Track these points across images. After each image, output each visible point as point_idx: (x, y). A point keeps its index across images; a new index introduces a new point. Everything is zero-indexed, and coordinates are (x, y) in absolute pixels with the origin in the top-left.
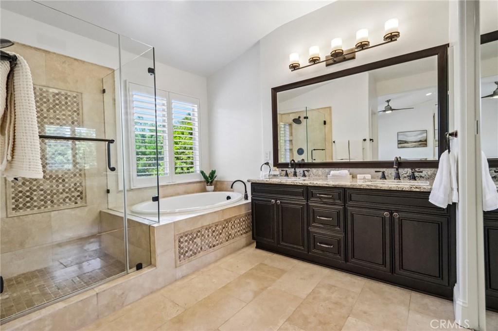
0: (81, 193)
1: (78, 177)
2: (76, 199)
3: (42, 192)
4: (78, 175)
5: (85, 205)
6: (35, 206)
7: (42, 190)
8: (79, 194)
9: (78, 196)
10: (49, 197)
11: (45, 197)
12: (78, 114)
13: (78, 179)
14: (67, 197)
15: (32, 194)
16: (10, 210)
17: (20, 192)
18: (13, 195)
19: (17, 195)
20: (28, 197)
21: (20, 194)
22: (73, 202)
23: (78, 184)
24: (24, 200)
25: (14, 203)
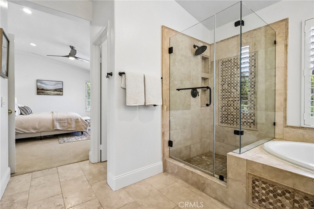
0: (254, 121)
2: (250, 124)
3: (232, 116)
4: (252, 108)
5: (256, 130)
6: (229, 123)
7: (232, 115)
8: (252, 121)
9: (252, 123)
10: (235, 119)
12: (255, 67)
13: (252, 111)
14: (245, 122)
15: (228, 116)
16: (220, 122)
17: (224, 114)
18: (221, 115)
19: (222, 116)
20: (226, 117)
21: (224, 116)
22: (248, 126)
23: (252, 115)
24: (225, 119)
25: (221, 120)
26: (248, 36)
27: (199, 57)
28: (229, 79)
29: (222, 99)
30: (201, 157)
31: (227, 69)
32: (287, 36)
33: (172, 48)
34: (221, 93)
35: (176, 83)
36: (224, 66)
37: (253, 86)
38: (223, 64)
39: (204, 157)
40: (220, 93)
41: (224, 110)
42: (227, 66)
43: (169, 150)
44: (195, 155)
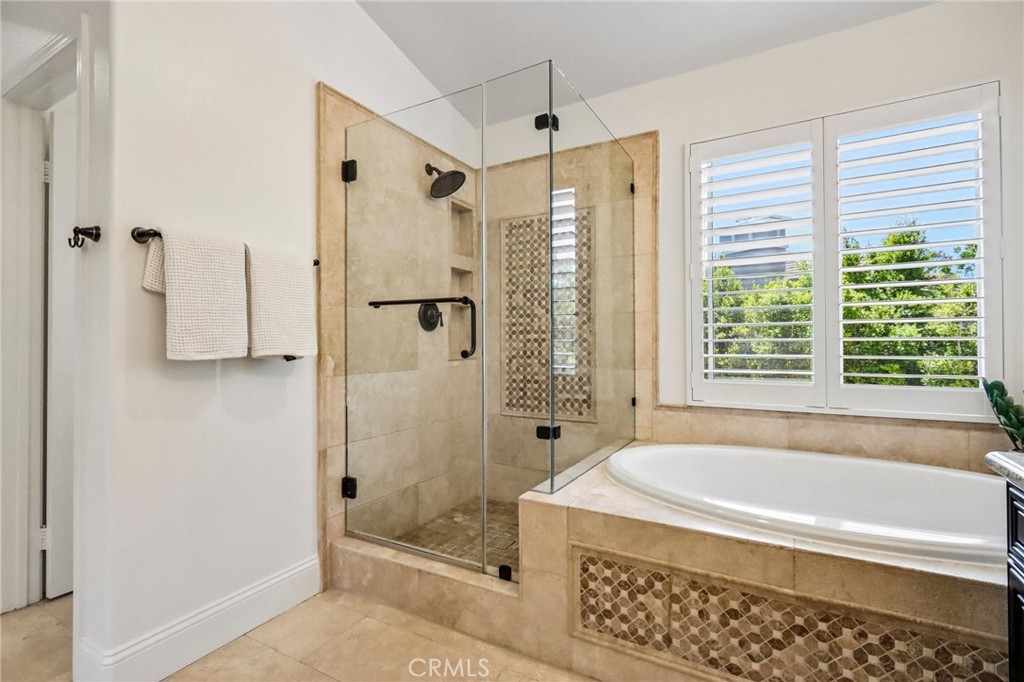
0: (589, 396)
1: (584, 366)
2: (580, 406)
3: (536, 386)
4: (585, 362)
5: (594, 421)
6: (529, 406)
7: (536, 382)
8: (585, 397)
9: (585, 401)
10: (544, 395)
11: (540, 395)
12: (589, 248)
13: (585, 370)
14: (568, 400)
15: (525, 386)
16: (504, 405)
17: (514, 381)
18: (507, 385)
19: (510, 385)
20: (521, 389)
21: (514, 385)
22: (576, 410)
23: (585, 379)
24: (518, 394)
25: (507, 397)
26: (571, 162)
27: (444, 203)
28: (528, 279)
29: (510, 337)
30: (452, 518)
31: (521, 247)
32: (656, 177)
33: (353, 163)
34: (507, 317)
35: (368, 281)
36: (514, 239)
37: (585, 301)
38: (510, 231)
39: (459, 518)
40: (503, 317)
41: (514, 369)
42: (521, 239)
43: (343, 510)
44: (434, 515)
